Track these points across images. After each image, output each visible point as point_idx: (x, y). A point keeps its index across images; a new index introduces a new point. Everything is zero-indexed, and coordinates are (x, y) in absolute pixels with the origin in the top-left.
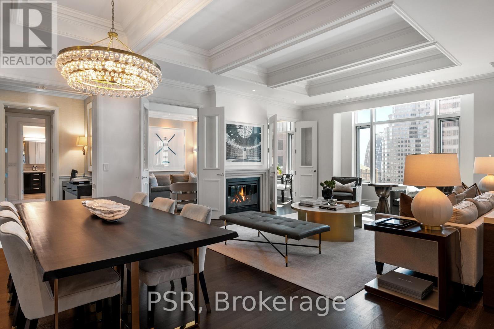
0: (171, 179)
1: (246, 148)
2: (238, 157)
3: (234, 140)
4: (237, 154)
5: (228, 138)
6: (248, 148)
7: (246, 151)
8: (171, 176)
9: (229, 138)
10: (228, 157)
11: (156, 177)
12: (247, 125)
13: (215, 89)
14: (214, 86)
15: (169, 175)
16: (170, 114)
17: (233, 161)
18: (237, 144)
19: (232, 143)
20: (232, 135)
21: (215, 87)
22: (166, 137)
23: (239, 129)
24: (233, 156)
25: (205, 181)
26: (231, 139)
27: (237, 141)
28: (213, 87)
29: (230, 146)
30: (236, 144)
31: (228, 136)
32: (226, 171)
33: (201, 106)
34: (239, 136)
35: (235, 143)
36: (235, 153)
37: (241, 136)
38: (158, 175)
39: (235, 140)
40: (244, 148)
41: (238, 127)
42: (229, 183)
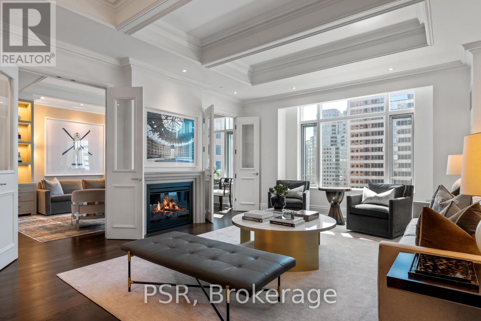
0: (84, 185)
1: (174, 144)
2: (164, 155)
3: (158, 133)
4: (162, 151)
5: (150, 131)
6: (176, 145)
7: (174, 148)
8: (83, 180)
9: (152, 130)
10: (149, 155)
11: (61, 182)
12: (177, 116)
16: (82, 105)
17: (157, 161)
18: (162, 139)
19: (155, 137)
20: (155, 126)
21: (130, 60)
22: (77, 133)
23: (164, 119)
24: (156, 155)
25: (116, 187)
26: (154, 132)
27: (161, 136)
28: (127, 59)
29: (152, 141)
30: (161, 138)
31: (150, 128)
32: (144, 174)
33: (111, 86)
34: (165, 129)
35: (160, 137)
36: (159, 151)
37: (168, 129)
39: (160, 134)
40: (172, 144)
41: (163, 117)
42: (151, 189)
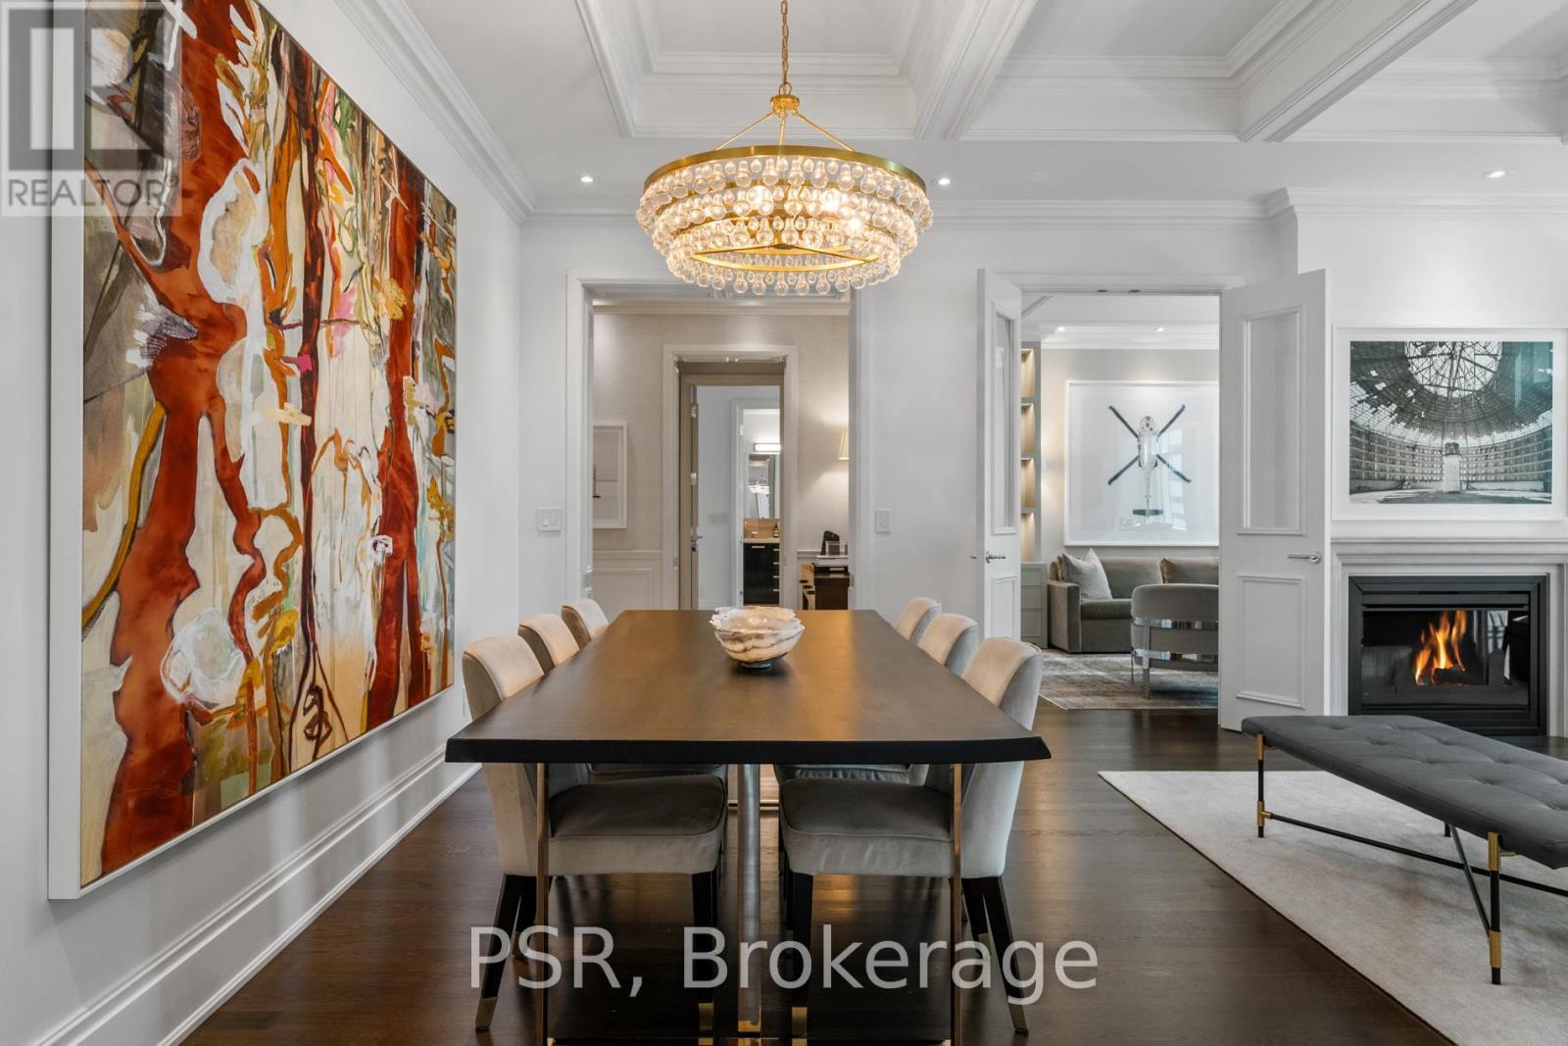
0: (1166, 576)
1: (1461, 441)
2: (1414, 480)
3: (1394, 407)
4: (1408, 468)
5: (1360, 402)
6: (1468, 442)
7: (1458, 454)
8: (1165, 561)
9: (1367, 401)
10: (1358, 483)
12: (1468, 338)
13: (1292, 201)
14: (1283, 191)
15: (1156, 559)
17: (1386, 501)
18: (1409, 425)
19: (1383, 421)
20: (1380, 386)
21: (1289, 194)
22: (1148, 418)
23: (1418, 357)
24: (1384, 479)
25: (1246, 580)
26: (1375, 405)
27: (1405, 414)
28: (1281, 195)
29: (1369, 435)
30: (1403, 424)
31: (1362, 393)
32: (1332, 543)
33: (1233, 282)
34: (1420, 389)
35: (1398, 420)
36: (1397, 467)
37: (1432, 389)
38: (1111, 557)
39: (1400, 410)
40: (1448, 440)
41: (1412, 352)
42: (1365, 593)
